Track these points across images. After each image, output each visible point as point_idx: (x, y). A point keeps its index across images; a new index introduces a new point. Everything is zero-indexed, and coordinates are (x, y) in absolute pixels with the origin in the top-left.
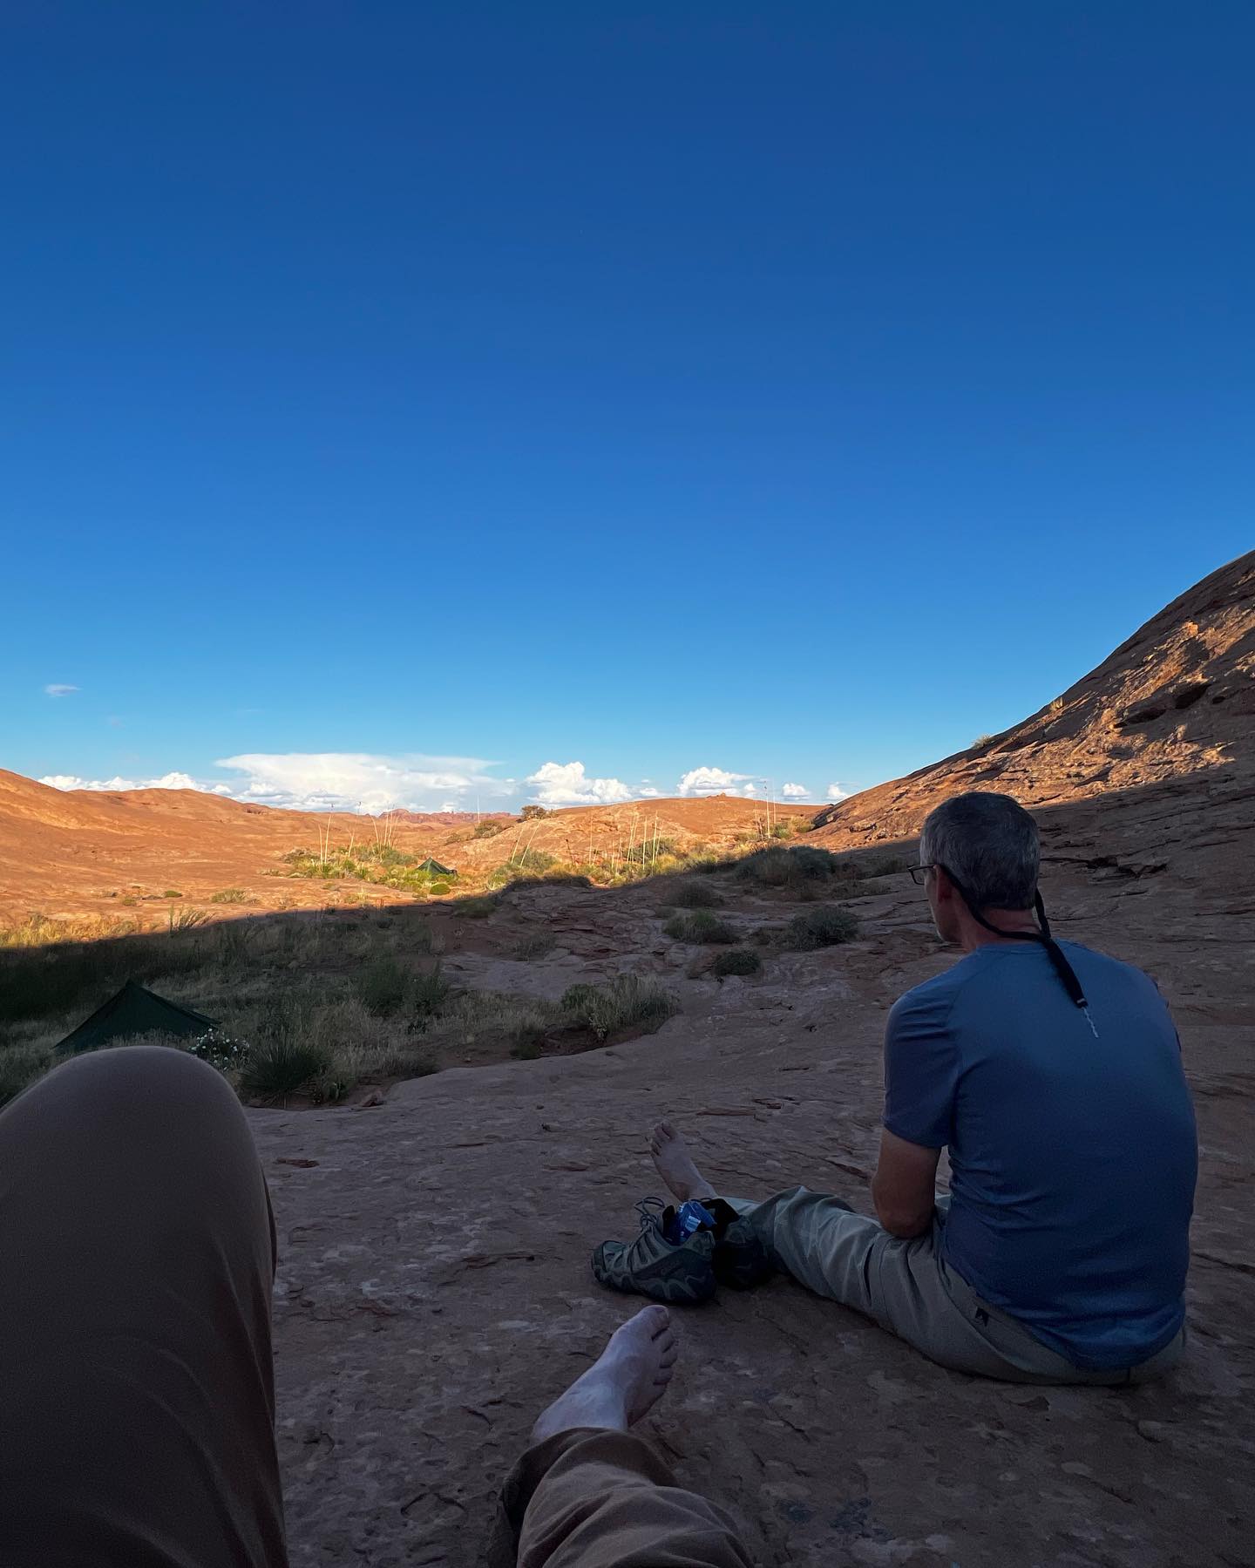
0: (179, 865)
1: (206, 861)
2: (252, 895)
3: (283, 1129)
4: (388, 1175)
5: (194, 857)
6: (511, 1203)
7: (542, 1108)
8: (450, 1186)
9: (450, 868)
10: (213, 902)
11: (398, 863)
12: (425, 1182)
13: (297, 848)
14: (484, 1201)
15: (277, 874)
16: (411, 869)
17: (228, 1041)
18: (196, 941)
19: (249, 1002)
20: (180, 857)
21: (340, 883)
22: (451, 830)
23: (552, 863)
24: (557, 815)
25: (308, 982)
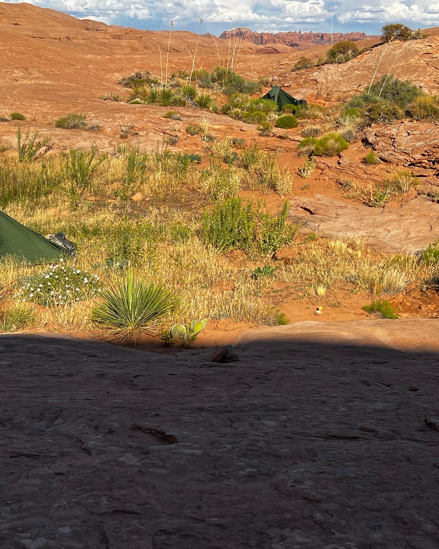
0: (22, 86)
1: (48, 82)
2: (95, 122)
3: (136, 381)
4: (253, 467)
5: (36, 78)
6: (408, 537)
7: (415, 390)
8: (330, 498)
9: (298, 97)
10: (58, 126)
11: (241, 92)
12: (299, 487)
13: (136, 70)
14: (374, 529)
15: (116, 99)
16: (255, 98)
17: (78, 272)
18: (44, 167)
19: (96, 232)
20: (24, 78)
21: (182, 110)
22: (300, 53)
23: (416, 94)
24: (425, 37)
25: (153, 216)
